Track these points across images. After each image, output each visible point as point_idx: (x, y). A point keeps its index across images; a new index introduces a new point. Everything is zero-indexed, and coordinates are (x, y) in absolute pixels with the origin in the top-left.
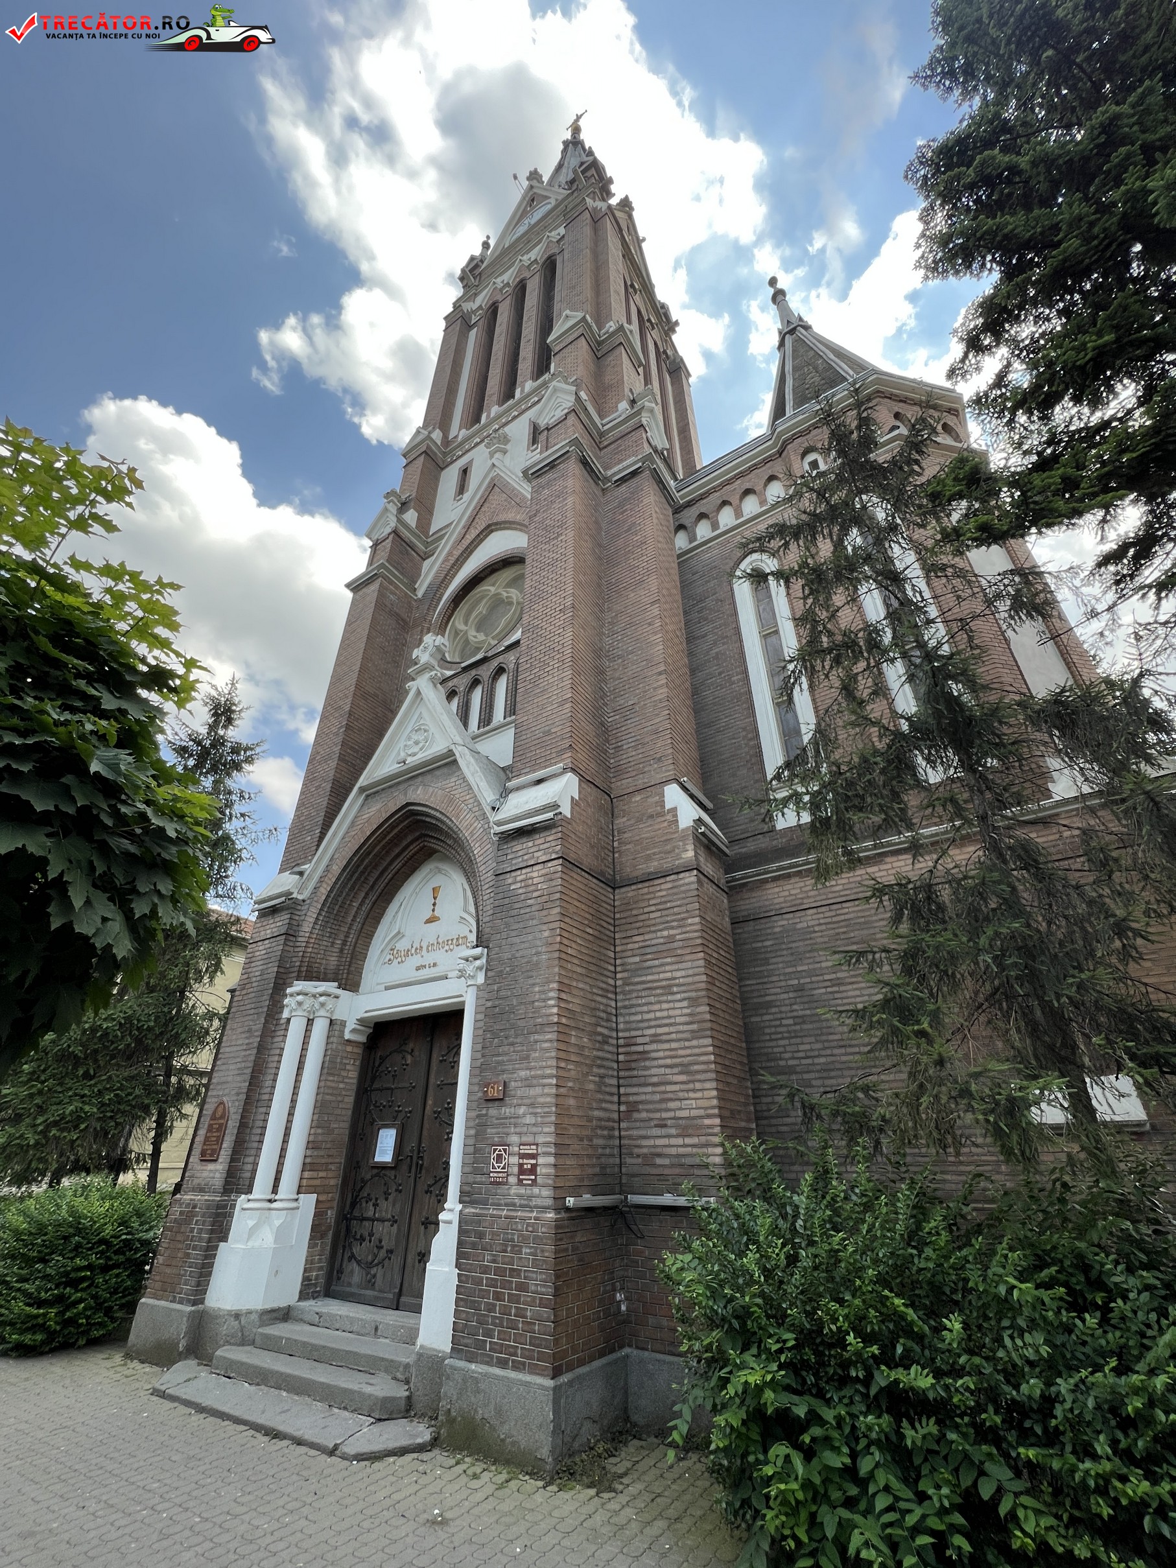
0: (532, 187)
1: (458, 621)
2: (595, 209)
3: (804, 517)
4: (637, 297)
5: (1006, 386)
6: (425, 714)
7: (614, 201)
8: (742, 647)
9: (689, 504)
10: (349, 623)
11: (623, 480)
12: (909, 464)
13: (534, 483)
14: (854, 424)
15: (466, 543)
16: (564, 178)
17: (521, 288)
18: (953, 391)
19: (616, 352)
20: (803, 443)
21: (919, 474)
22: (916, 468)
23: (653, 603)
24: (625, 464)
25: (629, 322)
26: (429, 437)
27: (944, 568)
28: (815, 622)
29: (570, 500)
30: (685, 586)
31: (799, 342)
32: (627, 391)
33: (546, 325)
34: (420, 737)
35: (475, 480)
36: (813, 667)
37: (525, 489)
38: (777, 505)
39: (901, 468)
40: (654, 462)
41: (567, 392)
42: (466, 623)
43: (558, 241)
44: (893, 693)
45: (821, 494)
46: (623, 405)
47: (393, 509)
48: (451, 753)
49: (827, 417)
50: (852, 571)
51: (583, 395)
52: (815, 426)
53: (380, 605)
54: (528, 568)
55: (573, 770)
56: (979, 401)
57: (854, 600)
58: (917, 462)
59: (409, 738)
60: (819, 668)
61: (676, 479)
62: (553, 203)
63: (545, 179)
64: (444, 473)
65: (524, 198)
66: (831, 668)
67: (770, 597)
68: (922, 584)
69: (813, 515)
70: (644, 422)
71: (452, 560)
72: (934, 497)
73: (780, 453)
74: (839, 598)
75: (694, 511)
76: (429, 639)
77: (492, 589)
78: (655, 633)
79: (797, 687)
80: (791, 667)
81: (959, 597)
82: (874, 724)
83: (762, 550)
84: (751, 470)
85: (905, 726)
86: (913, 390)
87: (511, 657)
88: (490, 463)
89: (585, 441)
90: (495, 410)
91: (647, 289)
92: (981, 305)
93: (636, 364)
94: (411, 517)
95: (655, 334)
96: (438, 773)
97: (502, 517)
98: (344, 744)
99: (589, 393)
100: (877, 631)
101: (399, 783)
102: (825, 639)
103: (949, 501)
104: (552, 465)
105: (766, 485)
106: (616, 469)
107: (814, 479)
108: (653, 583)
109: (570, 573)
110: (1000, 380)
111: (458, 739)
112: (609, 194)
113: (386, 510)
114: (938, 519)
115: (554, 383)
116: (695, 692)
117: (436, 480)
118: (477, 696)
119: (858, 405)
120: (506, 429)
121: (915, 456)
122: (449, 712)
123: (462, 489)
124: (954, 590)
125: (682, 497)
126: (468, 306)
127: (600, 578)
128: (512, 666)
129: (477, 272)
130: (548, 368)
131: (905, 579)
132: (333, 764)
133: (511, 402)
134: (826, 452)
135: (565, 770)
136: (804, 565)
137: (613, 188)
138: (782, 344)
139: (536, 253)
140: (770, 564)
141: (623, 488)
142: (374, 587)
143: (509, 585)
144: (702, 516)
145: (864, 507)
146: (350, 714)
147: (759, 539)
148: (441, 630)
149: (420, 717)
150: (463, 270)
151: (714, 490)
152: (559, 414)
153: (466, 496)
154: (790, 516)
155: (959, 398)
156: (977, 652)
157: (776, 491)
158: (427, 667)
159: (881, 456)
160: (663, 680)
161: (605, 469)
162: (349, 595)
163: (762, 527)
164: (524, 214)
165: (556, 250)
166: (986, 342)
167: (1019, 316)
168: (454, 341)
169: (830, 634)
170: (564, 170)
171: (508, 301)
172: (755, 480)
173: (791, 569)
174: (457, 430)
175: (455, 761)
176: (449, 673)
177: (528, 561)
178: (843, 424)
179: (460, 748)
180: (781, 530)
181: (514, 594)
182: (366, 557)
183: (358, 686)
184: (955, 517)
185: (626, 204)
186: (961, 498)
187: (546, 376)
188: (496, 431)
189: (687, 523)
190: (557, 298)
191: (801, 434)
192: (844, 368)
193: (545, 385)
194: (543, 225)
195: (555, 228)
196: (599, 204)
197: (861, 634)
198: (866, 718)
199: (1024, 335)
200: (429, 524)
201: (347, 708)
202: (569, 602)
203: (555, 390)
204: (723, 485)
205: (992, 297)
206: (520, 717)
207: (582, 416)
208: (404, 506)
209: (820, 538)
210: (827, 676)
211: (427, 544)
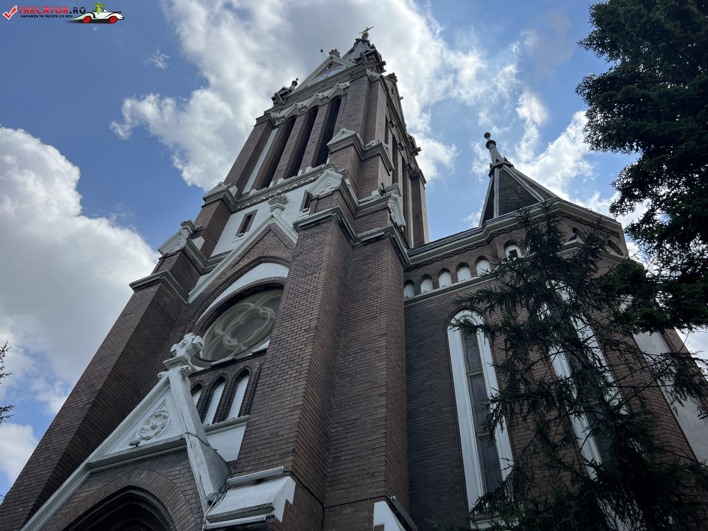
0: (332, 58)
1: (217, 328)
2: (372, 76)
3: (506, 288)
4: (394, 130)
5: (653, 223)
6: (168, 402)
7: (385, 74)
8: (452, 383)
9: (417, 267)
10: (124, 314)
11: (369, 242)
12: (586, 263)
13: (302, 233)
14: (544, 230)
15: (238, 267)
16: (353, 56)
17: (314, 111)
18: (615, 221)
19: (375, 159)
20: (507, 237)
21: (595, 272)
22: (592, 266)
23: (381, 336)
24: (372, 231)
25: (386, 142)
26: (227, 190)
27: (617, 343)
28: (514, 372)
29: (327, 250)
30: (409, 326)
31: (504, 174)
32: (379, 184)
33: (328, 134)
34: (158, 422)
35: (256, 225)
36: (512, 409)
37: (294, 237)
38: (484, 277)
39: (580, 265)
40: (393, 233)
41: (335, 177)
42: (224, 329)
43: (344, 89)
44: (581, 442)
45: (520, 274)
46: (375, 193)
47: (186, 234)
48: (182, 442)
49: (525, 222)
50: (546, 334)
51: (347, 181)
52: (516, 228)
53: (154, 304)
54: (285, 294)
55: (293, 475)
56: (634, 230)
57: (546, 358)
58: (592, 262)
59: (148, 423)
60: (517, 410)
61: (408, 248)
62: (344, 68)
63: (341, 55)
64: (233, 216)
65: (325, 62)
66: (529, 412)
67: (477, 345)
68: (600, 354)
69: (513, 287)
70: (389, 205)
71: (224, 278)
72: (607, 288)
73: (489, 242)
74: (534, 355)
75: (421, 272)
76: (189, 338)
77: (252, 305)
78: (381, 360)
79: (499, 426)
80: (494, 406)
81: (631, 369)
82: (567, 468)
83: (472, 309)
84: (466, 250)
85: (592, 474)
86: (586, 215)
87: (256, 363)
88: (270, 214)
89: (345, 211)
90: (281, 181)
91: (401, 126)
92: (630, 170)
93: (388, 169)
94: (199, 242)
95: (403, 153)
96: (166, 459)
97: (272, 253)
98: (86, 419)
99: (352, 180)
100: (567, 386)
101: (126, 465)
102: (522, 387)
103: (619, 294)
104: (317, 223)
105: (477, 262)
106: (365, 233)
107: (514, 263)
108: (383, 321)
109: (318, 302)
110: (648, 217)
111: (193, 430)
112: (383, 70)
113: (180, 234)
114: (610, 306)
115: (328, 171)
116: (410, 416)
117: (226, 219)
118: (218, 393)
119: (548, 218)
120: (287, 194)
121: (590, 258)
122: (190, 403)
123: (244, 228)
124: (627, 362)
125: (412, 261)
126: (274, 115)
127: (341, 309)
128: (255, 370)
129: (285, 97)
130: (325, 162)
131: (587, 347)
132: (69, 437)
133: (294, 178)
134: (523, 246)
135: (284, 474)
136: (506, 323)
137: (385, 67)
138: (492, 173)
139: (329, 93)
140: (478, 320)
141: (369, 247)
142: (153, 290)
143: (266, 305)
144: (426, 277)
145: (553, 288)
146: (100, 392)
147: (470, 299)
148: (201, 332)
149: (164, 404)
150: (276, 94)
151: (437, 260)
152: (328, 190)
153: (246, 235)
154: (494, 286)
155: (619, 226)
156: (650, 416)
157: (483, 267)
158: (181, 361)
159: (566, 255)
160: (383, 401)
161: (357, 232)
162: (131, 292)
163: (474, 291)
164: (324, 71)
165: (341, 93)
166: (636, 193)
167: (657, 181)
168: (260, 134)
169: (527, 383)
170: (354, 53)
171: (303, 117)
172: (468, 257)
173: (496, 326)
174: (249, 189)
175: (185, 451)
176: (199, 369)
177: (286, 288)
178: (537, 228)
179: (192, 438)
180: (488, 295)
181: (269, 312)
182: (153, 267)
183: (115, 368)
184: (623, 307)
185: (392, 77)
186: (628, 293)
187: (323, 166)
188: (279, 194)
189: (414, 280)
190: (338, 120)
191: (504, 231)
192: (535, 194)
193: (321, 171)
194: (336, 78)
195: (343, 82)
196: (375, 74)
197: (553, 387)
198: (559, 461)
199: (662, 193)
200: (213, 250)
201: (99, 387)
202: (313, 324)
203: (328, 175)
204: (444, 257)
205: (638, 167)
206: (253, 417)
207: (345, 195)
208: (195, 234)
209: (519, 306)
210: (525, 419)
211: (206, 264)
